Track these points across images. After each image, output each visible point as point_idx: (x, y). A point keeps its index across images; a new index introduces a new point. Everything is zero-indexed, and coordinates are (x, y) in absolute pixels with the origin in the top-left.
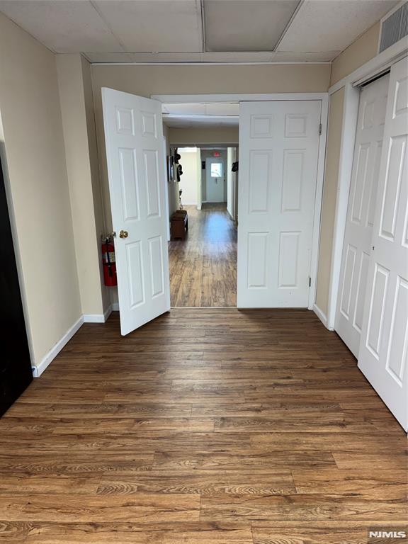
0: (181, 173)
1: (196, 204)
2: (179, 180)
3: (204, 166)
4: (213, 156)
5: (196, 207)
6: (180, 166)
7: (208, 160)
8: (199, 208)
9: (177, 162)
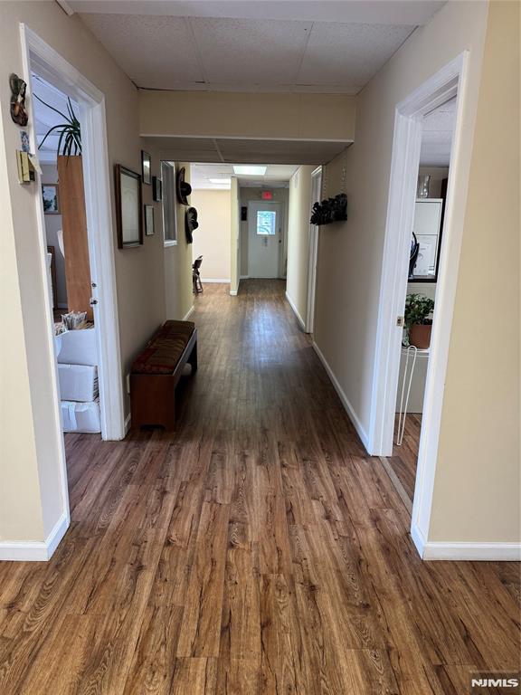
0: (196, 225)
1: (229, 281)
2: (189, 239)
3: (243, 214)
4: (260, 198)
5: (229, 289)
6: (193, 211)
7: (251, 205)
8: (234, 292)
9: (186, 202)
